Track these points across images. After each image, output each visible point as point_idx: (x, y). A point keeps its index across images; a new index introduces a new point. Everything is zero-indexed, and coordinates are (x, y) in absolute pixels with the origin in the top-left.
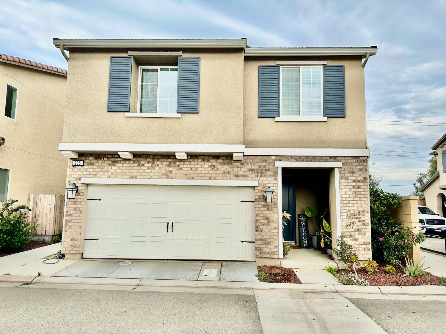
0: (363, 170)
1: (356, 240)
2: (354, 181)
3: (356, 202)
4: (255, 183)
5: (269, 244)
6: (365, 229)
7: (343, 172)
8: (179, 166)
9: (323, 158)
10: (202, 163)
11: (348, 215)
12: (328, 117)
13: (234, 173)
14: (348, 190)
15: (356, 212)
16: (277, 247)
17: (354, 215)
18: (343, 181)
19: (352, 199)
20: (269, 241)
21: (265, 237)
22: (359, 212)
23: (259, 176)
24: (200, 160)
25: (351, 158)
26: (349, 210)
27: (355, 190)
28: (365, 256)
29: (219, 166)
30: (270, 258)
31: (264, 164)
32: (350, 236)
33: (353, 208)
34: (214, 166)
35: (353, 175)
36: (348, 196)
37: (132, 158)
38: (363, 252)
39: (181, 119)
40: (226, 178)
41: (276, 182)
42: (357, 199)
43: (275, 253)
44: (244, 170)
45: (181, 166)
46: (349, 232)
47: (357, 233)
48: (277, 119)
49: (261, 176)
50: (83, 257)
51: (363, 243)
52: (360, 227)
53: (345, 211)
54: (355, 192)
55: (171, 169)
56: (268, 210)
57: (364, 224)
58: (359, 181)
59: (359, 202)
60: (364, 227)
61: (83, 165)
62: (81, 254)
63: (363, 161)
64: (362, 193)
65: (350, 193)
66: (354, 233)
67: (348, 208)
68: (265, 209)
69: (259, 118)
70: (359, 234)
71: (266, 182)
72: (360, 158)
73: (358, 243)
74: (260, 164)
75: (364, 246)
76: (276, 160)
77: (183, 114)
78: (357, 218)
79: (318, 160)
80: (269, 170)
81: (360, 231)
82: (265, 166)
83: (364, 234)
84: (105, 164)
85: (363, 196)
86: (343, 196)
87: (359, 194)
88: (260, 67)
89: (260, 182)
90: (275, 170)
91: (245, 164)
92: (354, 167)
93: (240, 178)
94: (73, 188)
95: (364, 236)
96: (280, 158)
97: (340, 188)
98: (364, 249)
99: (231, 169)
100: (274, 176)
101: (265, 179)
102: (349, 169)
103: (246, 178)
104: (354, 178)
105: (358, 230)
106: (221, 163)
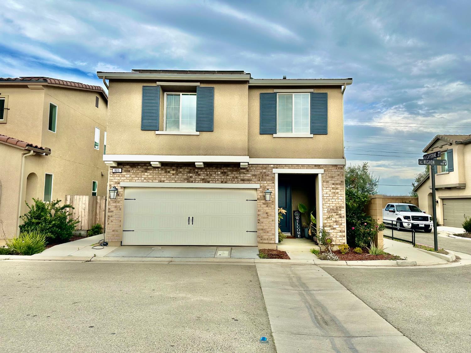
0: (340, 175)
1: (334, 229)
2: (333, 184)
3: (334, 200)
4: (257, 186)
5: (268, 232)
6: (341, 220)
7: (324, 177)
8: (197, 173)
9: (310, 166)
10: (215, 170)
11: (328, 210)
12: (314, 134)
13: (241, 178)
14: (328, 191)
15: (335, 208)
16: (274, 235)
17: (333, 210)
18: (325, 184)
19: (331, 198)
20: (268, 230)
21: (265, 227)
22: (337, 208)
23: (261, 180)
24: (214, 168)
25: (331, 166)
26: (329, 207)
27: (334, 191)
28: (341, 241)
29: (229, 173)
30: (268, 243)
31: (264, 171)
32: (330, 226)
33: (332, 205)
34: (225, 173)
35: (333, 179)
36: (328, 195)
37: (161, 166)
38: (340, 238)
39: (199, 136)
40: (235, 182)
41: (273, 185)
42: (335, 198)
43: (273, 239)
44: (248, 176)
45: (199, 173)
46: (329, 223)
47: (335, 224)
48: (275, 135)
49: (262, 181)
50: (122, 244)
51: (340, 231)
52: (337, 219)
53: (326, 207)
54: (334, 192)
55: (191, 175)
56: (267, 206)
57: (341, 217)
58: (337, 184)
59: (336, 200)
60: (340, 219)
61: (122, 172)
62: (120, 242)
63: (340, 168)
64: (339, 193)
65: (330, 193)
66: (332, 223)
67: (328, 205)
68: (265, 206)
69: (260, 134)
70: (337, 225)
71: (266, 185)
72: (338, 166)
73: (336, 231)
74: (261, 171)
75: (340, 234)
76: (274, 168)
77: (201, 132)
78: (335, 213)
79: (306, 168)
80: (268, 175)
81: (337, 222)
82: (265, 173)
83: (340, 224)
84: (139, 171)
85: (340, 195)
86: (325, 195)
87: (337, 194)
88: (261, 94)
89: (261, 185)
90: (273, 175)
91: (250, 171)
92: (333, 173)
93: (246, 182)
94: (115, 191)
95: (341, 226)
96: (277, 166)
97: (322, 189)
98: (341, 236)
99: (239, 175)
100: (272, 180)
101: (265, 182)
102: (329, 175)
103: (251, 182)
104: (333, 182)
105: (336, 221)
106: (231, 170)
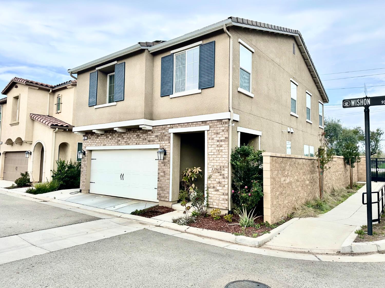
0: (225, 131)
1: (217, 190)
2: (218, 141)
3: (218, 159)
4: (158, 146)
5: (164, 190)
6: (225, 181)
7: (210, 134)
8: (123, 137)
9: (198, 123)
10: (133, 134)
11: (212, 170)
12: (202, 89)
13: (148, 139)
14: (213, 149)
15: (219, 167)
16: (168, 193)
17: (217, 170)
18: (210, 141)
19: (216, 157)
20: (165, 188)
21: (163, 185)
22: (221, 168)
23: (161, 141)
24: (132, 132)
25: (216, 121)
26: (213, 166)
27: (218, 148)
28: (223, 205)
29: (141, 135)
30: (164, 201)
31: (163, 131)
32: (214, 187)
33: (216, 164)
34: (139, 135)
35: (218, 135)
36: (213, 153)
37: (104, 133)
38: (222, 202)
39: (116, 106)
40: (144, 143)
41: (169, 144)
42: (219, 156)
43: (167, 198)
44: (153, 137)
46: (213, 184)
47: (218, 185)
48: (171, 96)
50: (90, 192)
51: (222, 194)
52: (221, 180)
53: (210, 166)
54: (219, 150)
55: (119, 139)
57: (224, 178)
58: (221, 141)
59: (221, 159)
60: (223, 180)
61: (87, 139)
63: (225, 123)
64: (223, 151)
65: (215, 151)
66: (216, 185)
67: (212, 164)
68: (163, 165)
69: (162, 97)
70: (220, 186)
71: (164, 145)
72: (223, 121)
73: (219, 193)
74: (161, 131)
75: (223, 197)
76: (170, 128)
77: (117, 102)
78: (219, 173)
79: (199, 125)
80: (166, 136)
81: (221, 183)
82: (164, 133)
83: (223, 186)
85: (223, 154)
86: (210, 154)
87: (221, 152)
88: (162, 58)
89: (161, 145)
90: (169, 135)
91: (154, 132)
92: (218, 128)
93: (151, 143)
95: (224, 188)
96: (173, 126)
97: (208, 147)
98: (223, 200)
99: (147, 137)
100: (168, 140)
101: (164, 142)
102: (214, 131)
103: (154, 143)
104: (218, 139)
105: (219, 182)
106: (142, 132)
